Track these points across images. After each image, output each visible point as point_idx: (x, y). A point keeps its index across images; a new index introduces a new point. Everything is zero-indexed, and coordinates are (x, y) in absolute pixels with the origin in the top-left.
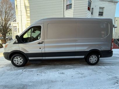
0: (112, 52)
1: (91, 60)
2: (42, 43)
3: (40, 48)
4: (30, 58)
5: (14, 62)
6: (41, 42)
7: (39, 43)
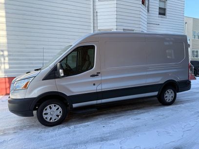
0: (190, 82)
1: (166, 97)
2: (98, 75)
3: (94, 84)
4: (75, 105)
5: (45, 116)
6: (96, 74)
7: (93, 76)
